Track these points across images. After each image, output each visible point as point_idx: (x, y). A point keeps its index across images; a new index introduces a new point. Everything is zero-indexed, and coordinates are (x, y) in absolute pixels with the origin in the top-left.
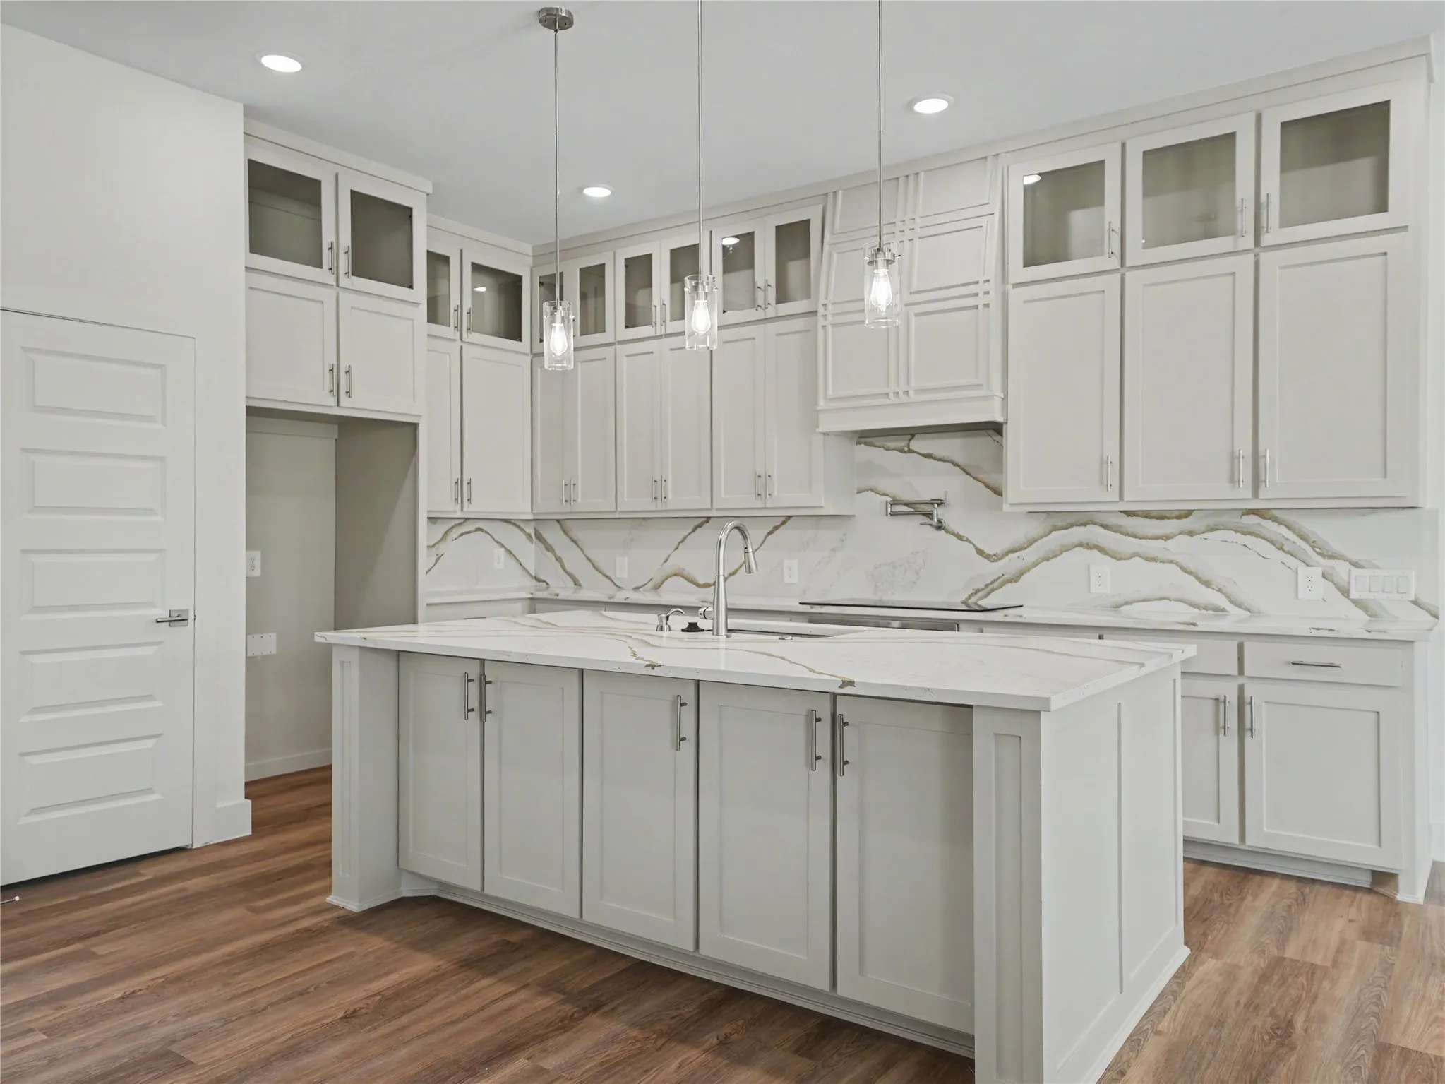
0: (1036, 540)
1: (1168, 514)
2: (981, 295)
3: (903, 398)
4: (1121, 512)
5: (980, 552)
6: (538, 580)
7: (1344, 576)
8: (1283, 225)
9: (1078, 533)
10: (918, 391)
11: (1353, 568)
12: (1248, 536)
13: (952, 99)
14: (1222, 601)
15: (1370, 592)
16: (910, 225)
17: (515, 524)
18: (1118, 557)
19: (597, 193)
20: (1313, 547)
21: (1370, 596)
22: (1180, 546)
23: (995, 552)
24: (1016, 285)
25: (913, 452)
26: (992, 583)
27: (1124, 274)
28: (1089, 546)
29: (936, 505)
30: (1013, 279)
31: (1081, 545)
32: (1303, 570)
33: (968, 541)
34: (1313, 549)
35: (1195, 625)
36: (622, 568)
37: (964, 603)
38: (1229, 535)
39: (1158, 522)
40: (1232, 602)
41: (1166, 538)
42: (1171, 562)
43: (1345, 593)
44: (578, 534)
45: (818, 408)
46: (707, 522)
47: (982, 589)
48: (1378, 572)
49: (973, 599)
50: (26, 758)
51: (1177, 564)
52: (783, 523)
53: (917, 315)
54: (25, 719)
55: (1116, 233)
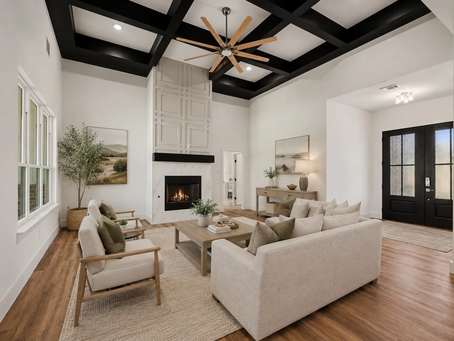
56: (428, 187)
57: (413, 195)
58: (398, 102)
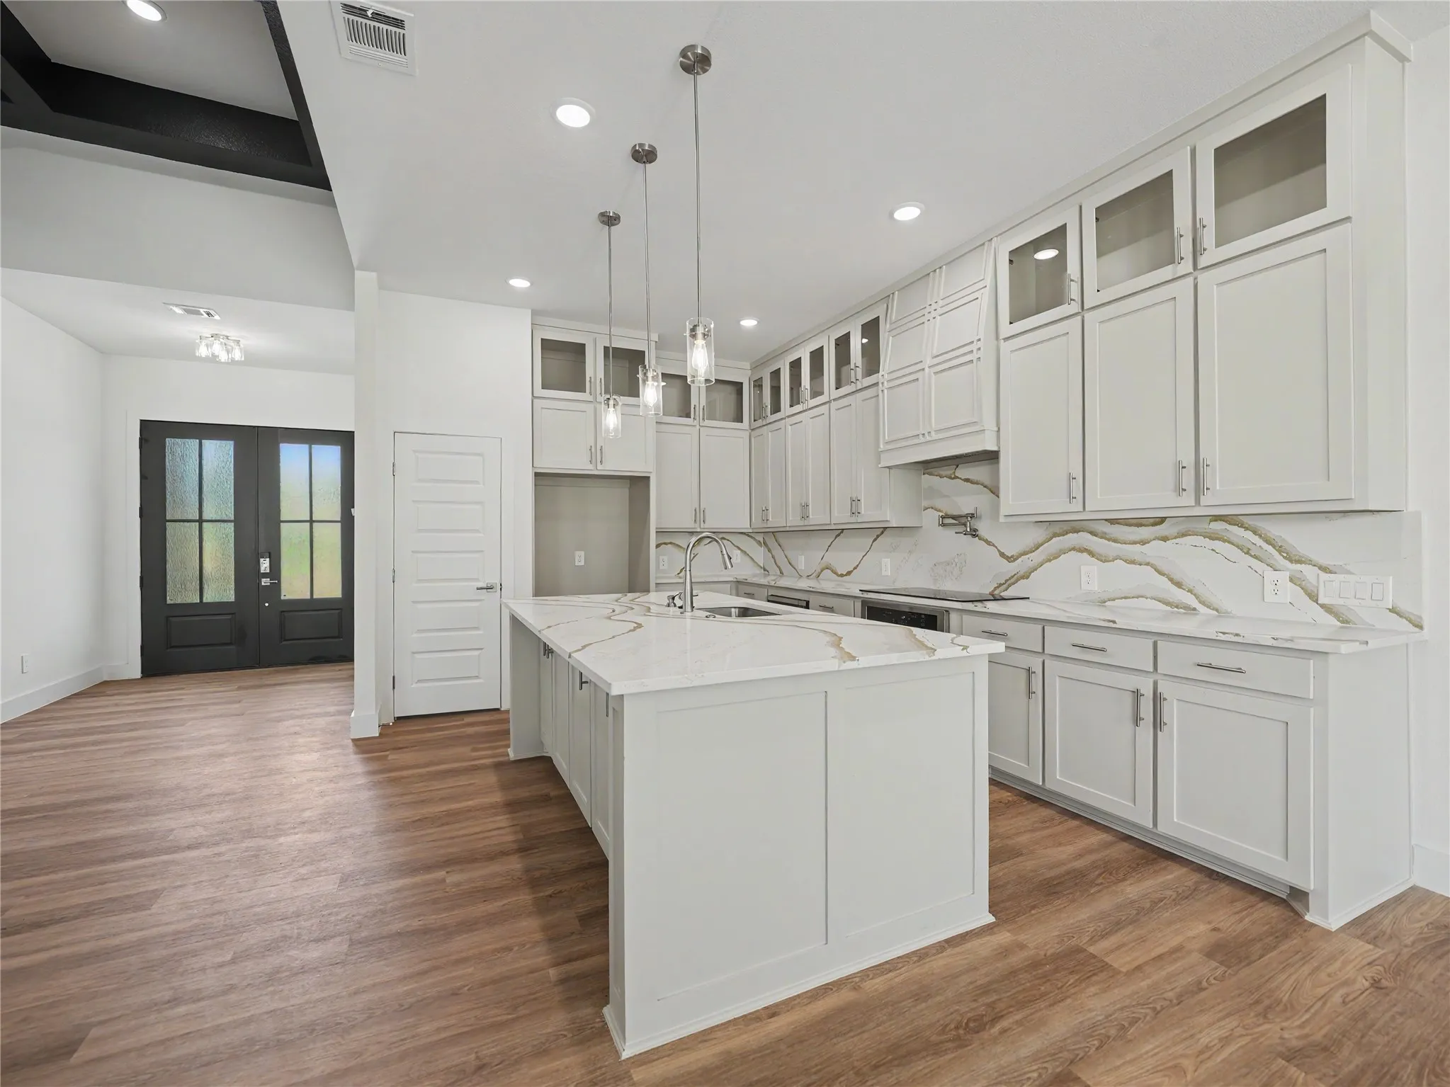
0: (1042, 545)
1: (1144, 521)
2: (975, 351)
3: (928, 438)
4: (1106, 520)
5: (1002, 555)
6: (765, 570)
7: (1312, 579)
8: (1219, 244)
9: (1072, 539)
10: (937, 431)
11: (1322, 574)
12: (1217, 542)
13: (923, 206)
14: (1192, 602)
15: (1340, 597)
16: (934, 306)
17: (749, 536)
18: (1104, 559)
19: (749, 323)
20: (1280, 552)
21: (1341, 602)
22: (1154, 550)
23: (1012, 554)
24: (1006, 339)
25: (958, 478)
26: (1010, 579)
27: (1083, 316)
28: (1082, 550)
29: (969, 519)
30: (1003, 335)
31: (1074, 549)
32: (1269, 573)
33: (994, 545)
34: (1280, 554)
35: (1114, 622)
36: (801, 563)
37: (992, 594)
38: (1199, 540)
39: (1136, 529)
40: (1203, 603)
41: (1143, 542)
42: (1148, 564)
43: (1313, 597)
44: (782, 541)
45: (880, 450)
46: (842, 532)
47: (1004, 584)
48: (1348, 577)
49: (996, 592)
50: (416, 655)
51: (1153, 566)
52: (882, 533)
53: (936, 373)
54: (415, 635)
55: (1076, 282)
56: (265, 575)
57: (230, 596)
58: (203, 351)
